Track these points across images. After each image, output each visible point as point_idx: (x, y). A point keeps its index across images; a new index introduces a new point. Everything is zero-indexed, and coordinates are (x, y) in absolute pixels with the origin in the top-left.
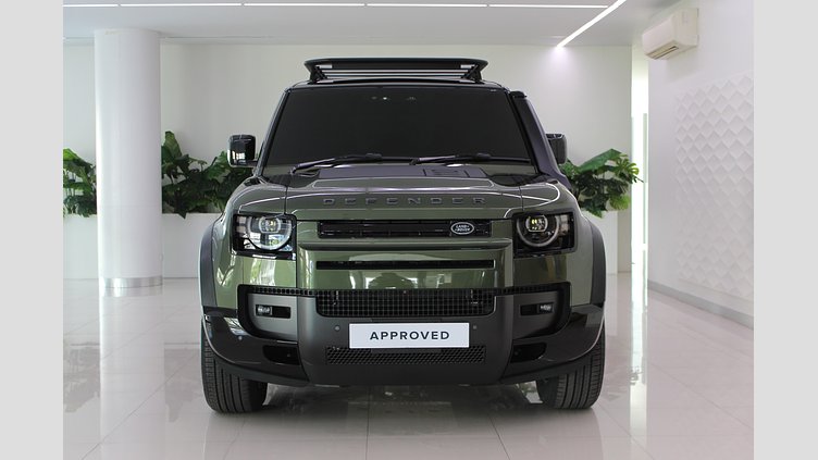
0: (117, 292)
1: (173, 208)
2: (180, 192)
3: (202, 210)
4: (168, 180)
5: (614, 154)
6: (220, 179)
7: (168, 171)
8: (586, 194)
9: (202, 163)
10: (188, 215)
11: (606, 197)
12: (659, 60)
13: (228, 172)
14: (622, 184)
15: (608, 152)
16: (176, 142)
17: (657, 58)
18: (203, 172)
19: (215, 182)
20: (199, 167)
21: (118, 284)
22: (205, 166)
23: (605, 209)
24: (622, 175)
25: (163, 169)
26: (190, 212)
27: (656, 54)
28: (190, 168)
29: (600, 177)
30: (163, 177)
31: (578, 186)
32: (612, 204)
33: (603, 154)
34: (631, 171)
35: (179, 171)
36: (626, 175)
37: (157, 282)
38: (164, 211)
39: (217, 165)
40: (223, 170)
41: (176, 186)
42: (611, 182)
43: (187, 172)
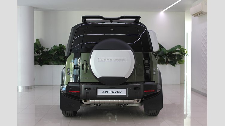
0: (20, 91)
1: (38, 63)
2: (41, 58)
3: (48, 64)
4: (37, 54)
5: (179, 46)
6: (53, 54)
7: (36, 51)
8: (170, 59)
9: (48, 49)
10: (43, 65)
11: (177, 60)
12: (195, 17)
13: (56, 52)
14: (182, 56)
15: (177, 46)
16: (39, 42)
17: (195, 16)
18: (48, 52)
19: (52, 55)
20: (47, 50)
21: (20, 88)
22: (49, 50)
23: (176, 64)
24: (182, 53)
25: (35, 51)
26: (44, 64)
27: (195, 15)
28: (44, 50)
29: (175, 53)
30: (35, 53)
31: (168, 56)
32: (178, 62)
33: (176, 46)
34: (184, 52)
35: (40, 51)
36: (183, 53)
37: (33, 87)
38: (35, 64)
39: (53, 50)
40: (54, 51)
41: (39, 56)
42: (178, 55)
43: (43, 52)
